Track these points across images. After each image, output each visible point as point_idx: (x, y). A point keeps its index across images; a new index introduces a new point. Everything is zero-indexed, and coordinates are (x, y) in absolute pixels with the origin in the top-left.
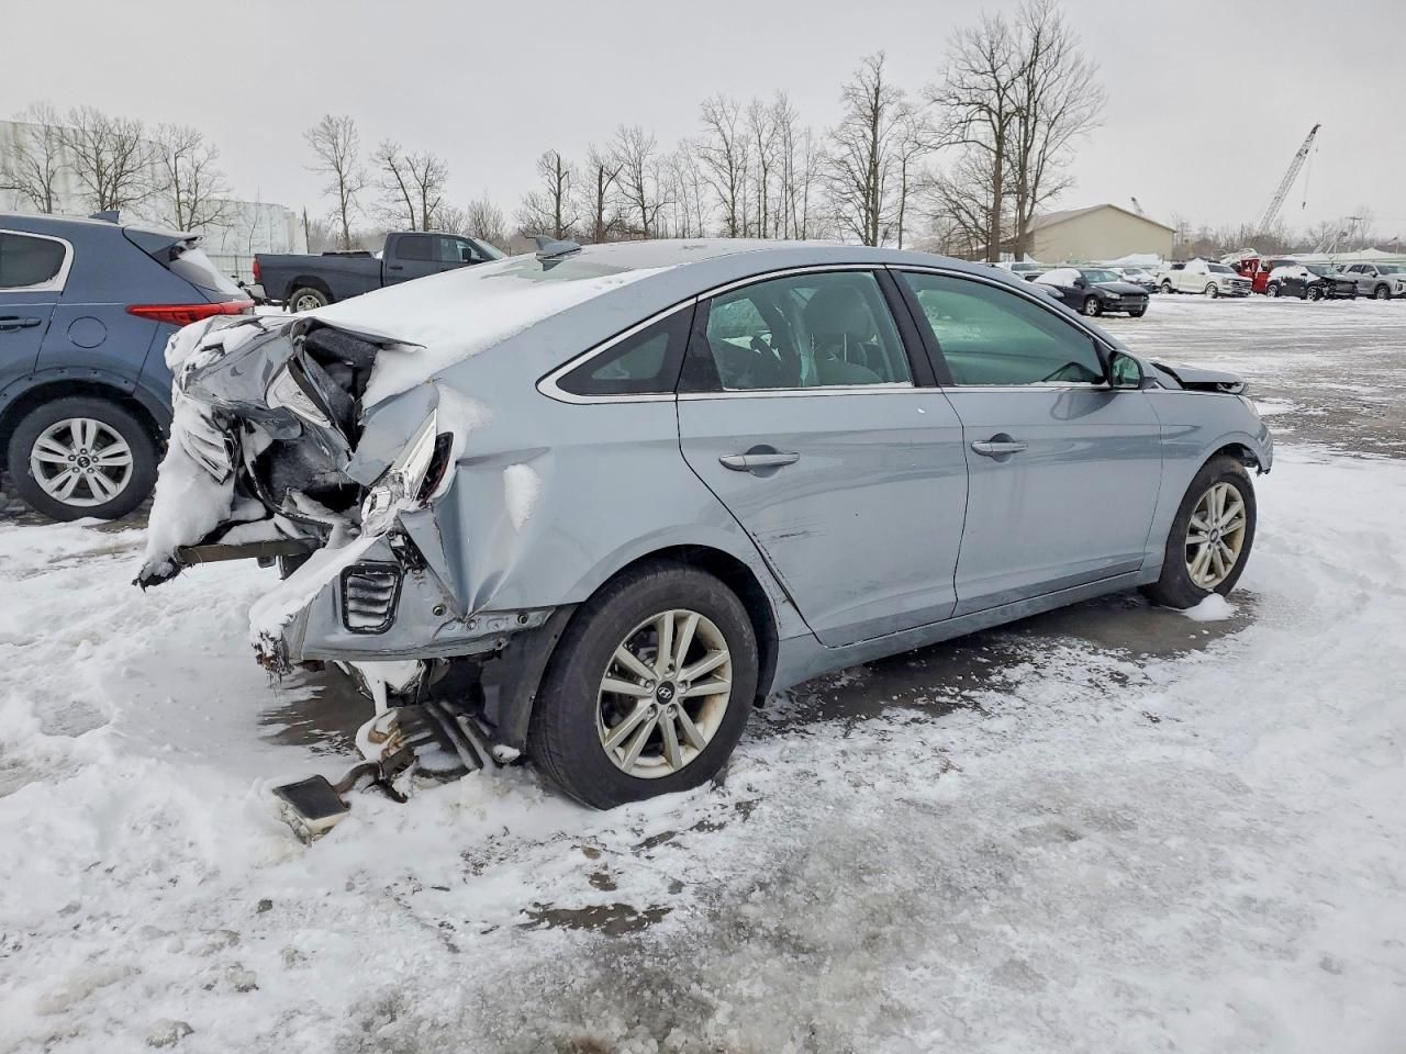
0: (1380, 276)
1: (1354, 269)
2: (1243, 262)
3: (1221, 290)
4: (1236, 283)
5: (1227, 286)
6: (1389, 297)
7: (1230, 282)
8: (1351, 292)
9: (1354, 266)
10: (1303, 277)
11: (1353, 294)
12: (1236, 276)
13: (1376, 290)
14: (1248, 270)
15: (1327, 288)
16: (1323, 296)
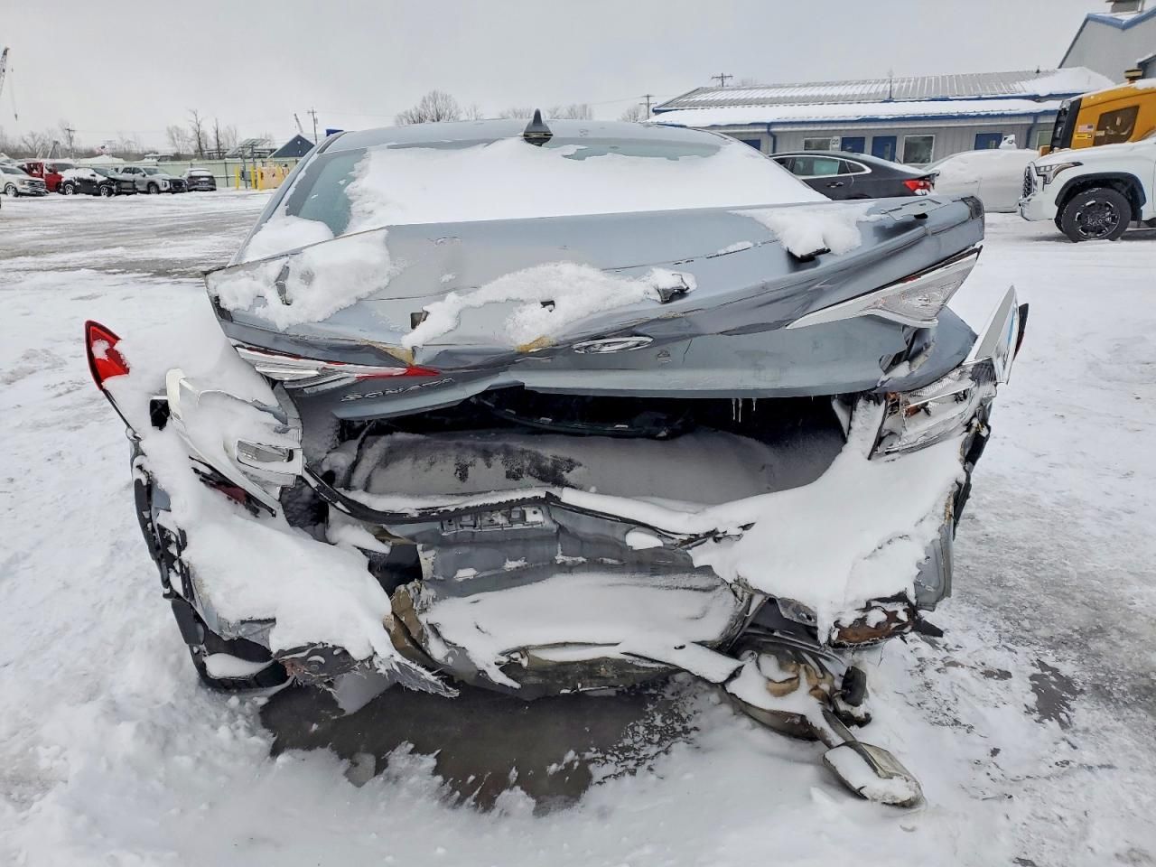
0: (147, 176)
1: (125, 171)
2: (29, 165)
3: (20, 190)
4: (32, 184)
5: (24, 186)
6: (159, 192)
7: (26, 182)
8: (131, 189)
9: (126, 169)
10: (92, 178)
11: (134, 191)
12: (26, 177)
13: (148, 186)
14: (35, 172)
15: (114, 187)
16: (113, 193)
